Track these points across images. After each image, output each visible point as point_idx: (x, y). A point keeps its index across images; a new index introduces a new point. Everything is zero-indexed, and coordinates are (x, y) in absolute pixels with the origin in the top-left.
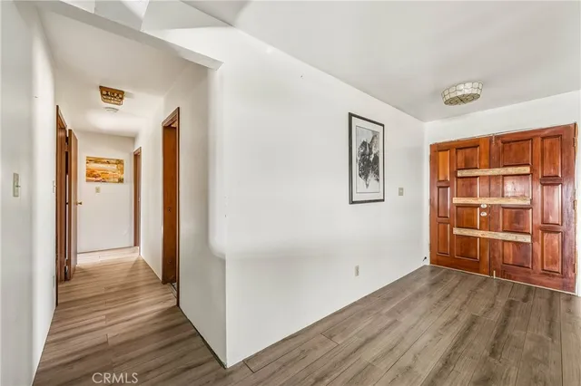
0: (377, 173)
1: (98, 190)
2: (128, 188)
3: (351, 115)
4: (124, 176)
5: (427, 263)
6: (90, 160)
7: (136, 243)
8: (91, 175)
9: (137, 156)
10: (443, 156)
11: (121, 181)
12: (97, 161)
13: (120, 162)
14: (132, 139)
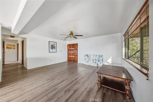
0: (55, 49)
1: (9, 50)
2: (16, 50)
3: (49, 42)
4: (15, 48)
5: (67, 61)
6: (7, 45)
7: (18, 60)
8: (7, 48)
9: (18, 44)
10: (69, 46)
11: (14, 49)
12: (9, 45)
13: (14, 45)
14: (17, 41)
